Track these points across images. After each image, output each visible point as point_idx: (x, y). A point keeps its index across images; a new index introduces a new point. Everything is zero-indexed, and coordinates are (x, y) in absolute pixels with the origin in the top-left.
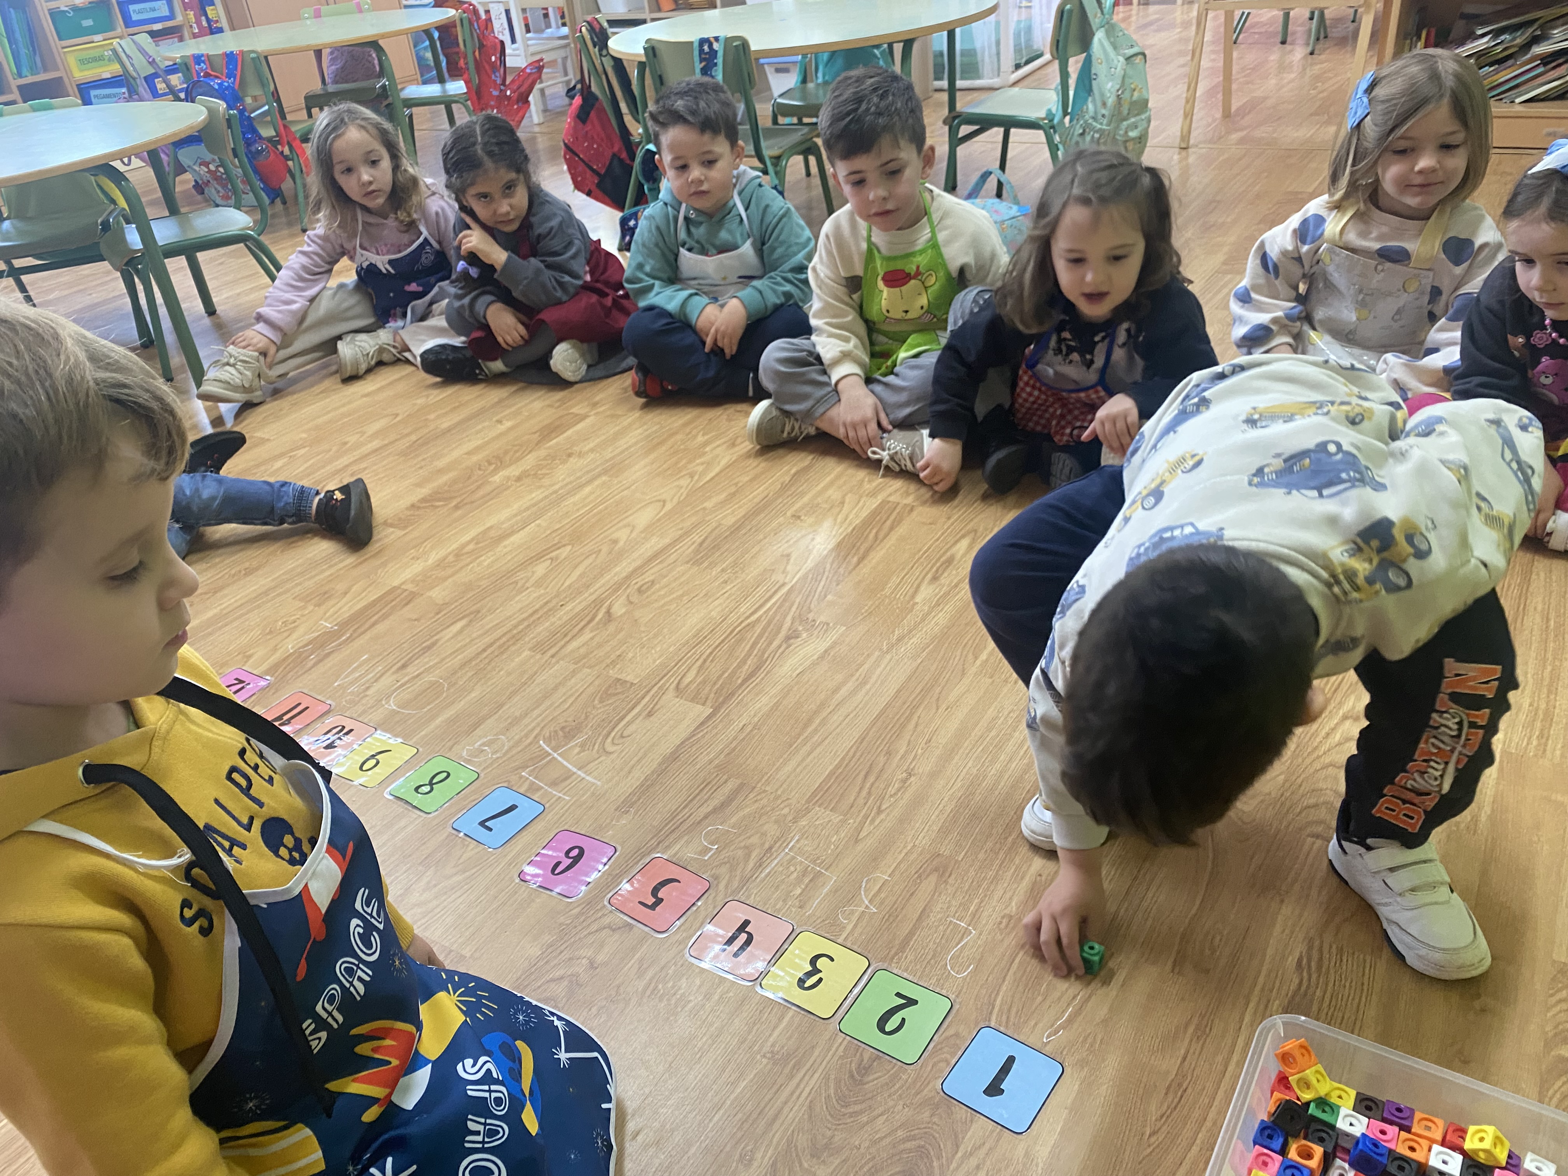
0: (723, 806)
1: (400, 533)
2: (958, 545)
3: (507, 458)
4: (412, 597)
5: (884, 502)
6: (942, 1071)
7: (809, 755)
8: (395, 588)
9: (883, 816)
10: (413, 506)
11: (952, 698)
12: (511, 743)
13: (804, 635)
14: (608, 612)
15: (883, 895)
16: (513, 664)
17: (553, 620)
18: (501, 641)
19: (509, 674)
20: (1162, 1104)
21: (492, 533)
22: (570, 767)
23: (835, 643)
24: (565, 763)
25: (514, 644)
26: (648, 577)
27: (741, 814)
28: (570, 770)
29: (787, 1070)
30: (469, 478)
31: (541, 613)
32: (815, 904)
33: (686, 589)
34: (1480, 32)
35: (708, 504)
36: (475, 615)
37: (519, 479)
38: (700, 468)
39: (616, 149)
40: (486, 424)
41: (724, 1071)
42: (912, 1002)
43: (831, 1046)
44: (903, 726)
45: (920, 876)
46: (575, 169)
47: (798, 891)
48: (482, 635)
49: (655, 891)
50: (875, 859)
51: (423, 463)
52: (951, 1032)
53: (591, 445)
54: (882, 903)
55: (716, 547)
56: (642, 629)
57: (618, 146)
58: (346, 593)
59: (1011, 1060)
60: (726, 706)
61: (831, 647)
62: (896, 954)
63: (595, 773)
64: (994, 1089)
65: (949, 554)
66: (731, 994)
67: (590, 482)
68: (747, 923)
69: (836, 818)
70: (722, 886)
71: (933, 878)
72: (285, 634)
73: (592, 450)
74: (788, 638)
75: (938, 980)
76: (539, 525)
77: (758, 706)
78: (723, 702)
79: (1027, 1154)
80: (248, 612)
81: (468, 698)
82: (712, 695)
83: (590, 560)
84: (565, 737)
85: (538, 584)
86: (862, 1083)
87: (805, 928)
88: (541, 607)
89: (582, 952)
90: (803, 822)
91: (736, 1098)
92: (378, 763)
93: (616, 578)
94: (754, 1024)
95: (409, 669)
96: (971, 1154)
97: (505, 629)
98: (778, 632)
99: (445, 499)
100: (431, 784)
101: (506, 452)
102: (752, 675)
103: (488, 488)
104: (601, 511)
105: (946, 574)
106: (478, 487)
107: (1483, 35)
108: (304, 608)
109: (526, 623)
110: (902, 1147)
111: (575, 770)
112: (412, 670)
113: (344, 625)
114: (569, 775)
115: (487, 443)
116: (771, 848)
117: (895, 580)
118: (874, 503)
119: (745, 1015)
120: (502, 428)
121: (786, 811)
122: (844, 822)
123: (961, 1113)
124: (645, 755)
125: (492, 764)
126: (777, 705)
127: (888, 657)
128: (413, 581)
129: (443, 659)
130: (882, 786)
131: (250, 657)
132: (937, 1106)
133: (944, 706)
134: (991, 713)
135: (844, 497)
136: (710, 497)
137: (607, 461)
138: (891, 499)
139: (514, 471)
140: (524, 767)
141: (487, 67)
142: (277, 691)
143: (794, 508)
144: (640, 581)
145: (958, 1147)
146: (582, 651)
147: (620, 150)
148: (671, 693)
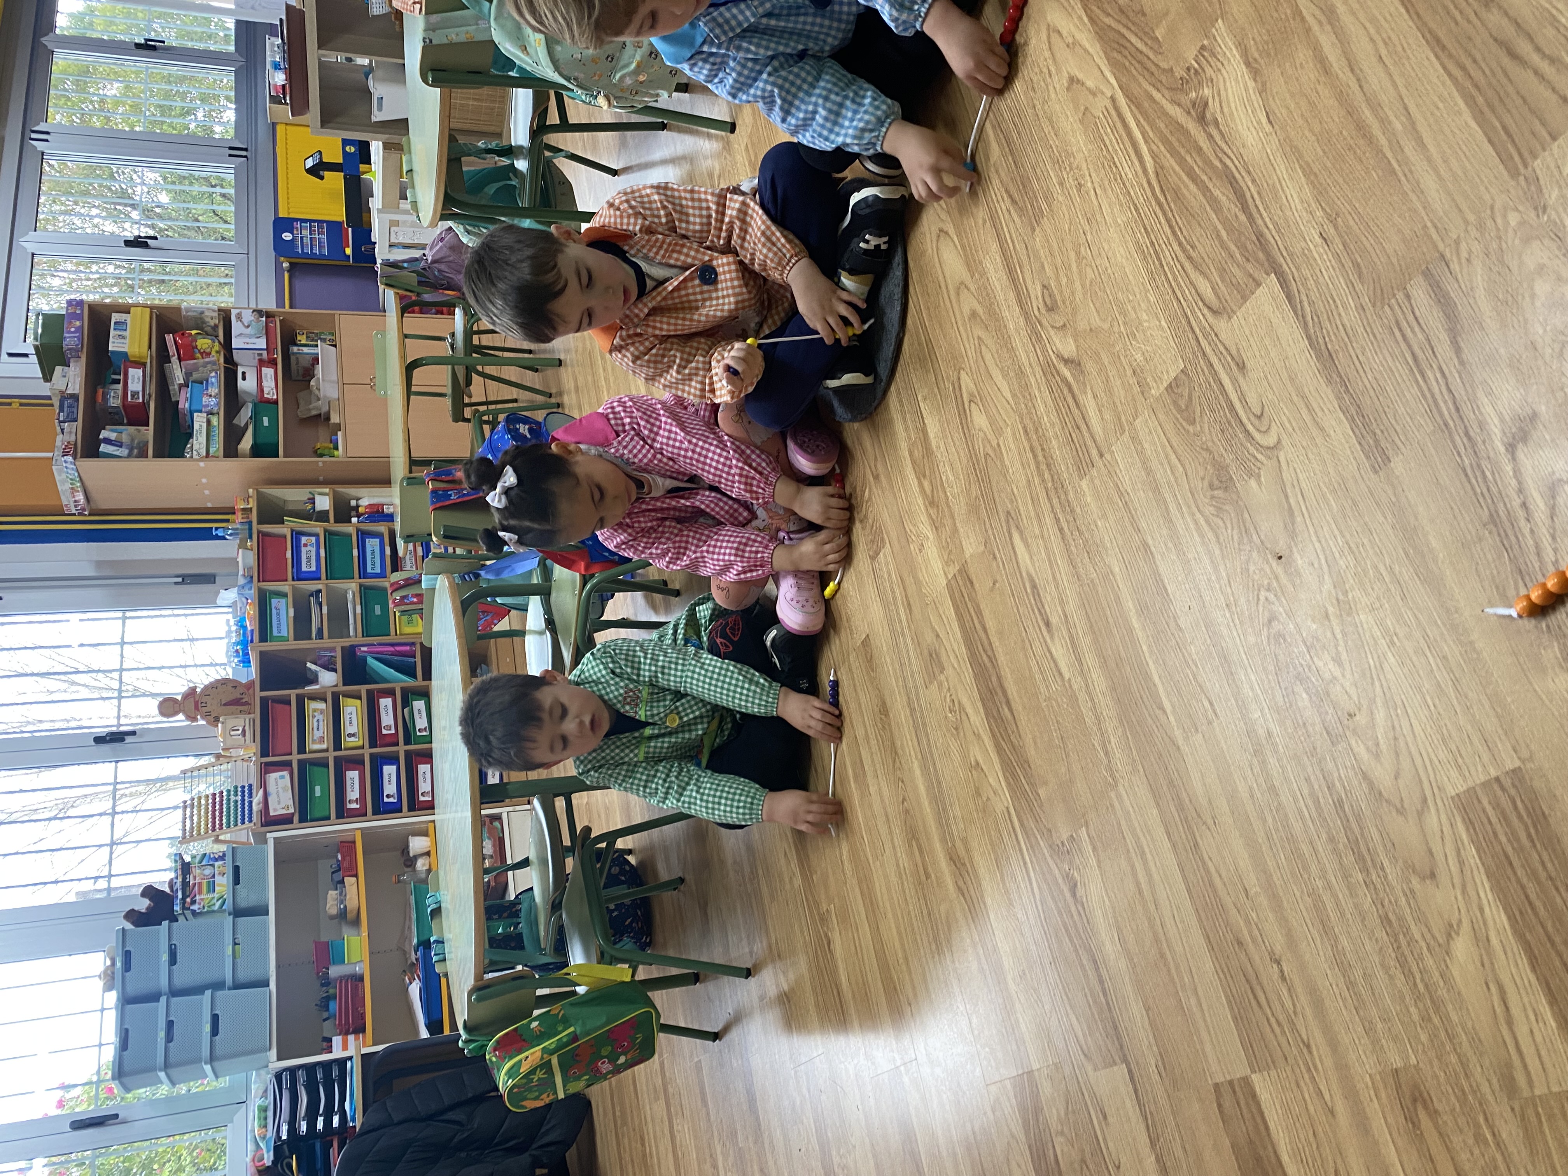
26: (1036, 290)
98: (1186, 132)
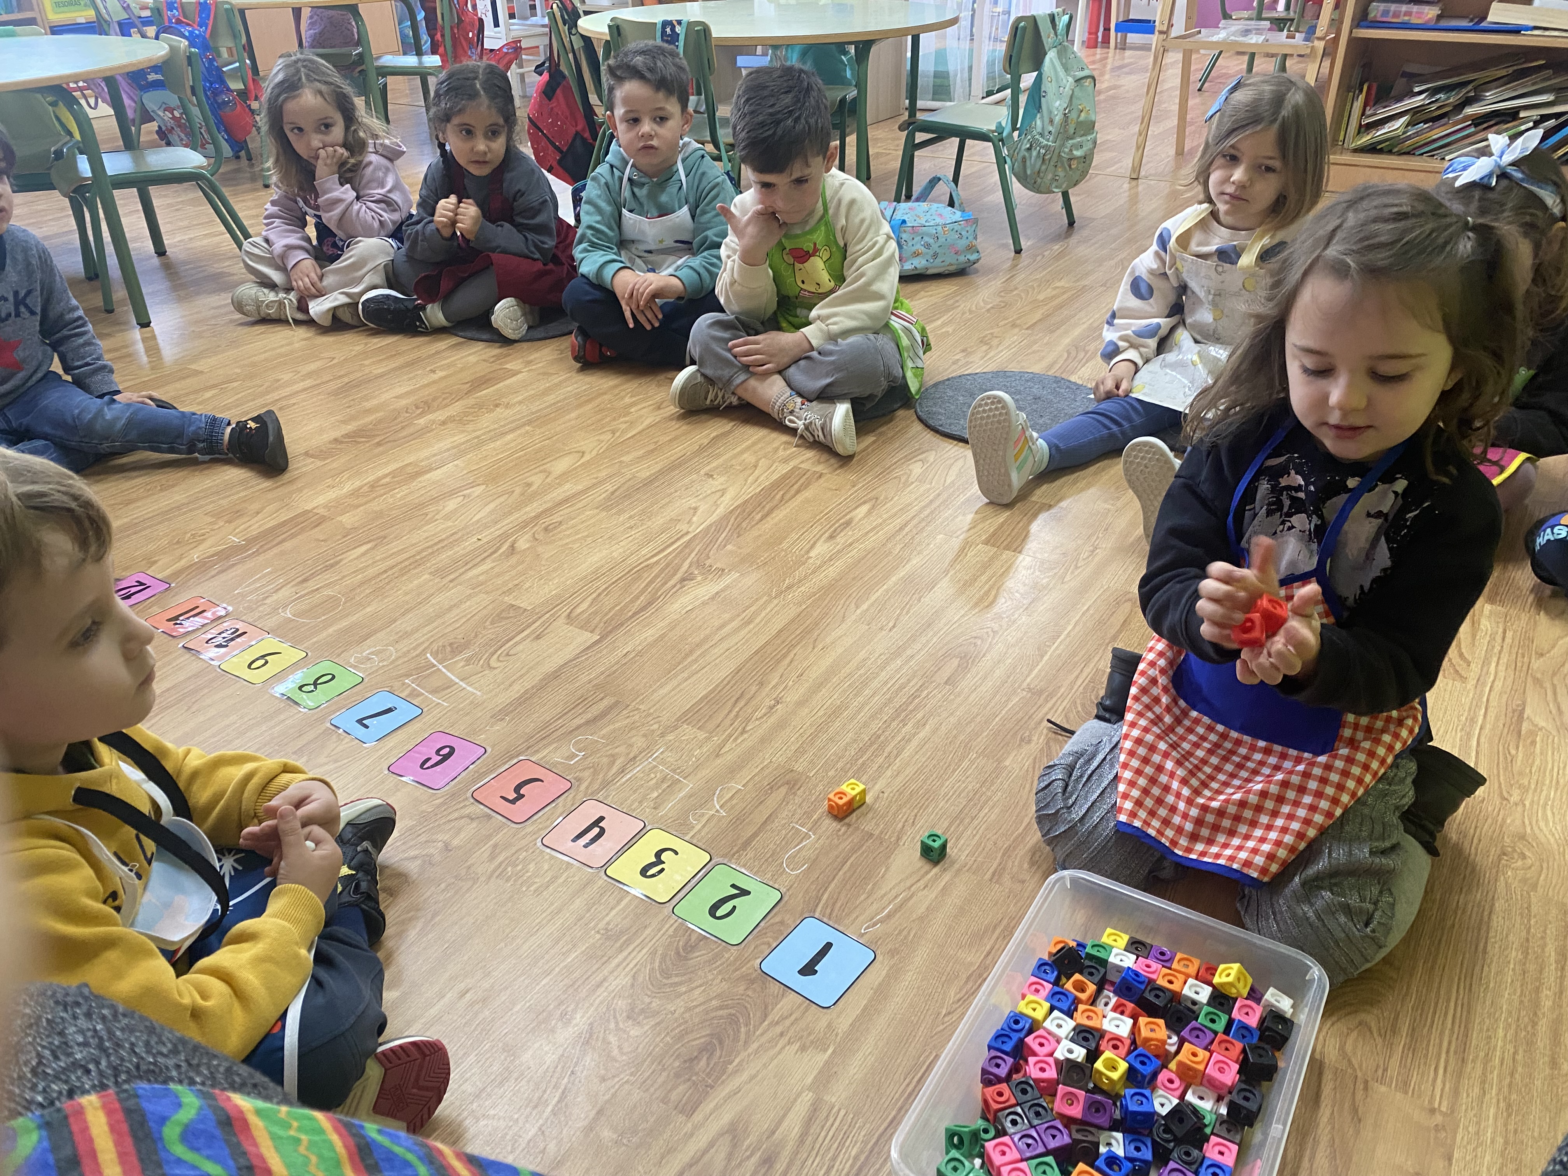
0: (595, 720)
1: (319, 463)
2: (857, 511)
3: (435, 404)
4: (322, 520)
5: (795, 468)
6: (762, 952)
7: (686, 680)
8: (306, 512)
9: (746, 736)
10: (336, 440)
11: (828, 640)
12: (399, 654)
13: (699, 578)
14: (512, 546)
15: (734, 802)
16: (411, 586)
17: (456, 549)
19: (406, 594)
20: (961, 990)
21: (409, 470)
22: (453, 678)
23: (727, 587)
24: (449, 674)
25: (415, 568)
27: (612, 727)
29: (618, 945)
30: (395, 419)
31: (446, 542)
32: (669, 807)
33: (591, 530)
34: (1417, 90)
35: (625, 459)
36: (382, 540)
37: (444, 423)
38: (624, 426)
39: (579, 128)
41: (557, 943)
43: (663, 926)
44: (779, 662)
45: (772, 787)
46: (538, 144)
47: (655, 794)
49: (518, 789)
50: (732, 772)
52: (777, 919)
53: (520, 398)
55: (627, 496)
56: (543, 563)
57: (581, 125)
61: (722, 590)
62: (737, 852)
63: (477, 685)
64: (809, 970)
65: (848, 517)
67: (513, 430)
68: (602, 819)
69: (702, 735)
70: (583, 787)
71: (783, 790)
72: (192, 546)
73: (520, 402)
75: (773, 876)
76: (456, 466)
78: (611, 632)
79: (829, 1026)
80: (160, 523)
81: (364, 612)
83: (502, 499)
84: (452, 651)
85: (447, 517)
86: (686, 959)
87: (656, 825)
88: (447, 538)
89: (440, 837)
90: (670, 737)
91: (565, 967)
92: (267, 662)
93: (525, 517)
94: (594, 904)
95: (310, 583)
96: (777, 1023)
100: (315, 684)
101: (434, 399)
102: (643, 609)
103: (411, 430)
104: (520, 457)
105: (842, 534)
106: (403, 428)
107: (1420, 93)
109: (430, 551)
110: (714, 1014)
111: (457, 681)
112: (312, 585)
114: (451, 684)
115: (419, 389)
116: (635, 758)
117: (794, 536)
118: (785, 469)
119: (585, 896)
121: (656, 726)
122: (707, 739)
123: (775, 988)
124: (527, 672)
127: (776, 602)
128: (325, 506)
129: (344, 577)
130: (750, 711)
131: (155, 562)
132: (753, 982)
133: (820, 646)
134: (862, 654)
135: (757, 461)
136: (628, 453)
137: (533, 413)
138: (802, 466)
139: (440, 415)
140: (407, 675)
141: (464, 44)
142: (177, 594)
143: (708, 468)
144: (548, 521)
145: (766, 1016)
147: (583, 130)
148: (562, 620)
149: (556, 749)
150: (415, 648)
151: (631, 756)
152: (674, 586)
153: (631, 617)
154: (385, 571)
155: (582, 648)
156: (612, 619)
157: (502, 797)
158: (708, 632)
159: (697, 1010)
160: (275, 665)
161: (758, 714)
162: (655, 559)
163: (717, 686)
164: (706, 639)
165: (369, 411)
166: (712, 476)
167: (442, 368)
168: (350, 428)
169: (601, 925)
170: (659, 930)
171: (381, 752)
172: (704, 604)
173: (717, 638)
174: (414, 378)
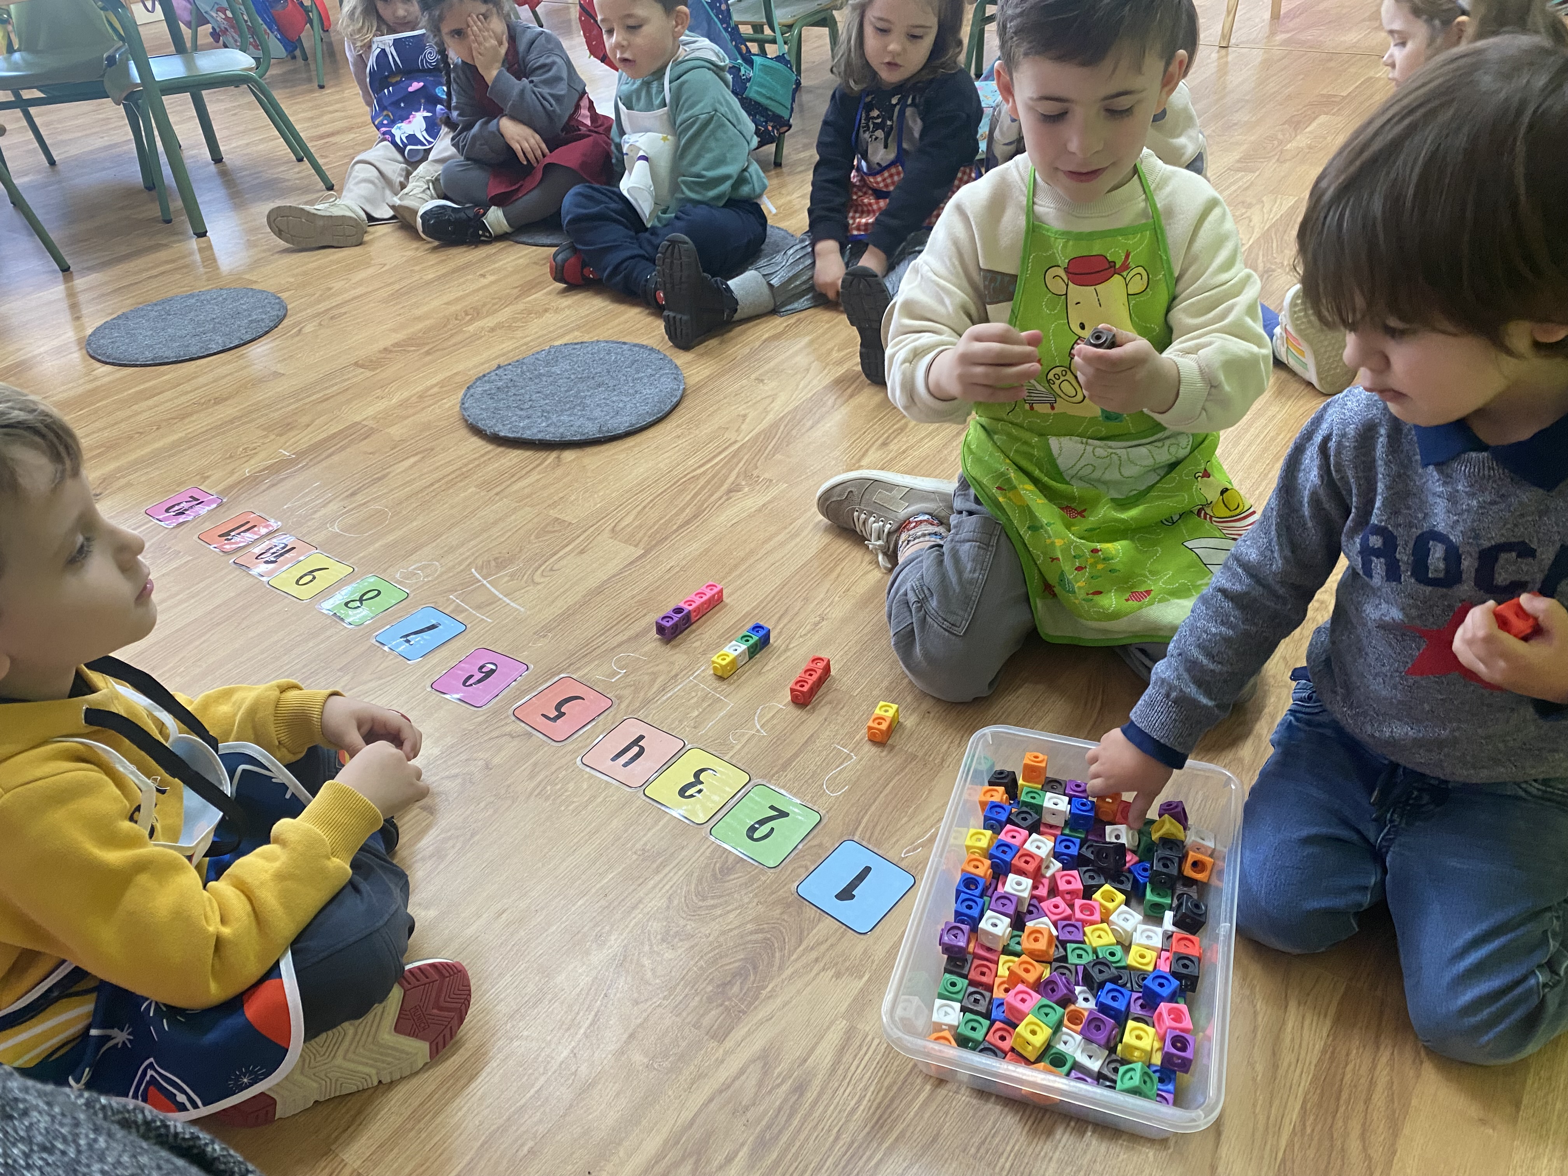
1: (369, 374)
3: (485, 310)
4: (371, 432)
10: (385, 349)
12: (444, 569)
18: (450, 477)
22: (497, 593)
25: (461, 481)
28: (496, 596)
30: (445, 326)
32: (710, 725)
40: (469, 277)
42: (783, 814)
47: (696, 713)
48: (431, 471)
51: (402, 311)
52: (815, 842)
54: (773, 728)
58: (308, 426)
59: (867, 870)
60: (657, 548)
62: (777, 772)
66: (615, 798)
70: (623, 706)
74: (730, 491)
75: (812, 797)
77: (687, 551)
78: (655, 546)
81: (410, 526)
82: (646, 538)
87: (695, 745)
89: (481, 755)
94: (631, 825)
97: (455, 467)
99: (418, 345)
101: (484, 305)
102: (687, 523)
106: (452, 336)
108: (266, 436)
112: (360, 498)
113: (301, 455)
116: (676, 675)
120: (484, 281)
125: (422, 586)
126: (707, 551)
130: (793, 628)
139: (489, 322)
140: (452, 591)
146: (526, 491)
148: (606, 534)
149: (598, 666)
150: (460, 563)
151: (673, 673)
152: (720, 498)
153: (676, 530)
154: (432, 485)
155: (626, 563)
156: (657, 532)
157: (543, 715)
158: (752, 545)
159: (732, 934)
160: (323, 580)
161: (802, 631)
162: (703, 469)
163: (762, 602)
164: (752, 552)
165: (419, 319)
166: (762, 381)
167: (493, 272)
168: (400, 336)
169: (638, 846)
170: (696, 851)
171: (425, 669)
172: (750, 516)
173: (763, 551)
174: (464, 283)
